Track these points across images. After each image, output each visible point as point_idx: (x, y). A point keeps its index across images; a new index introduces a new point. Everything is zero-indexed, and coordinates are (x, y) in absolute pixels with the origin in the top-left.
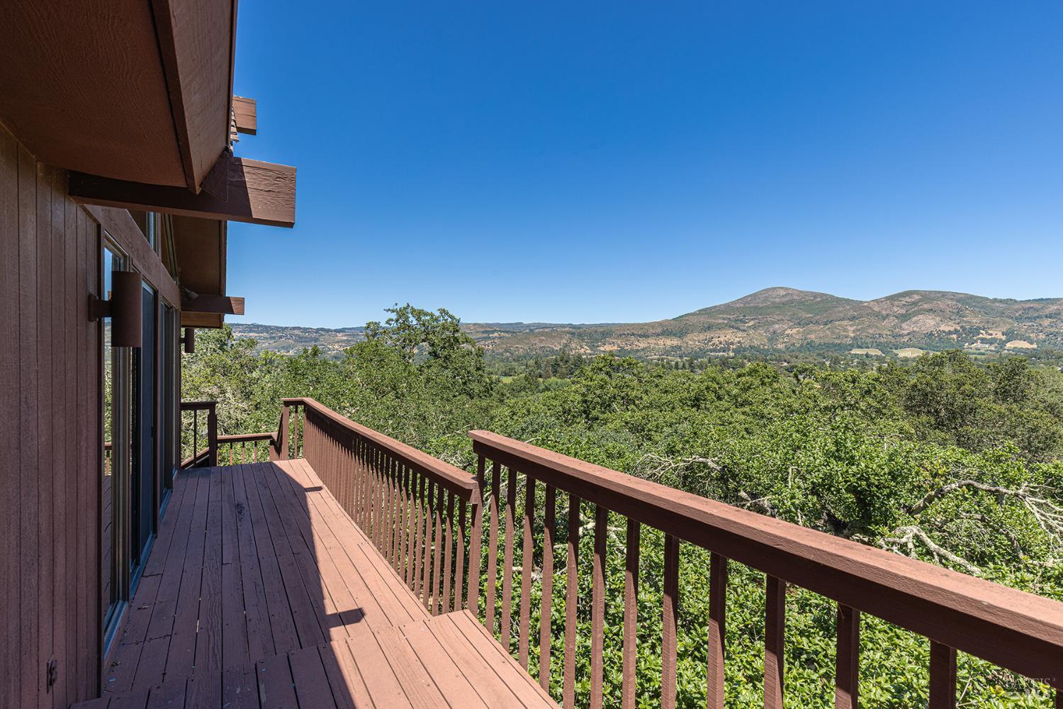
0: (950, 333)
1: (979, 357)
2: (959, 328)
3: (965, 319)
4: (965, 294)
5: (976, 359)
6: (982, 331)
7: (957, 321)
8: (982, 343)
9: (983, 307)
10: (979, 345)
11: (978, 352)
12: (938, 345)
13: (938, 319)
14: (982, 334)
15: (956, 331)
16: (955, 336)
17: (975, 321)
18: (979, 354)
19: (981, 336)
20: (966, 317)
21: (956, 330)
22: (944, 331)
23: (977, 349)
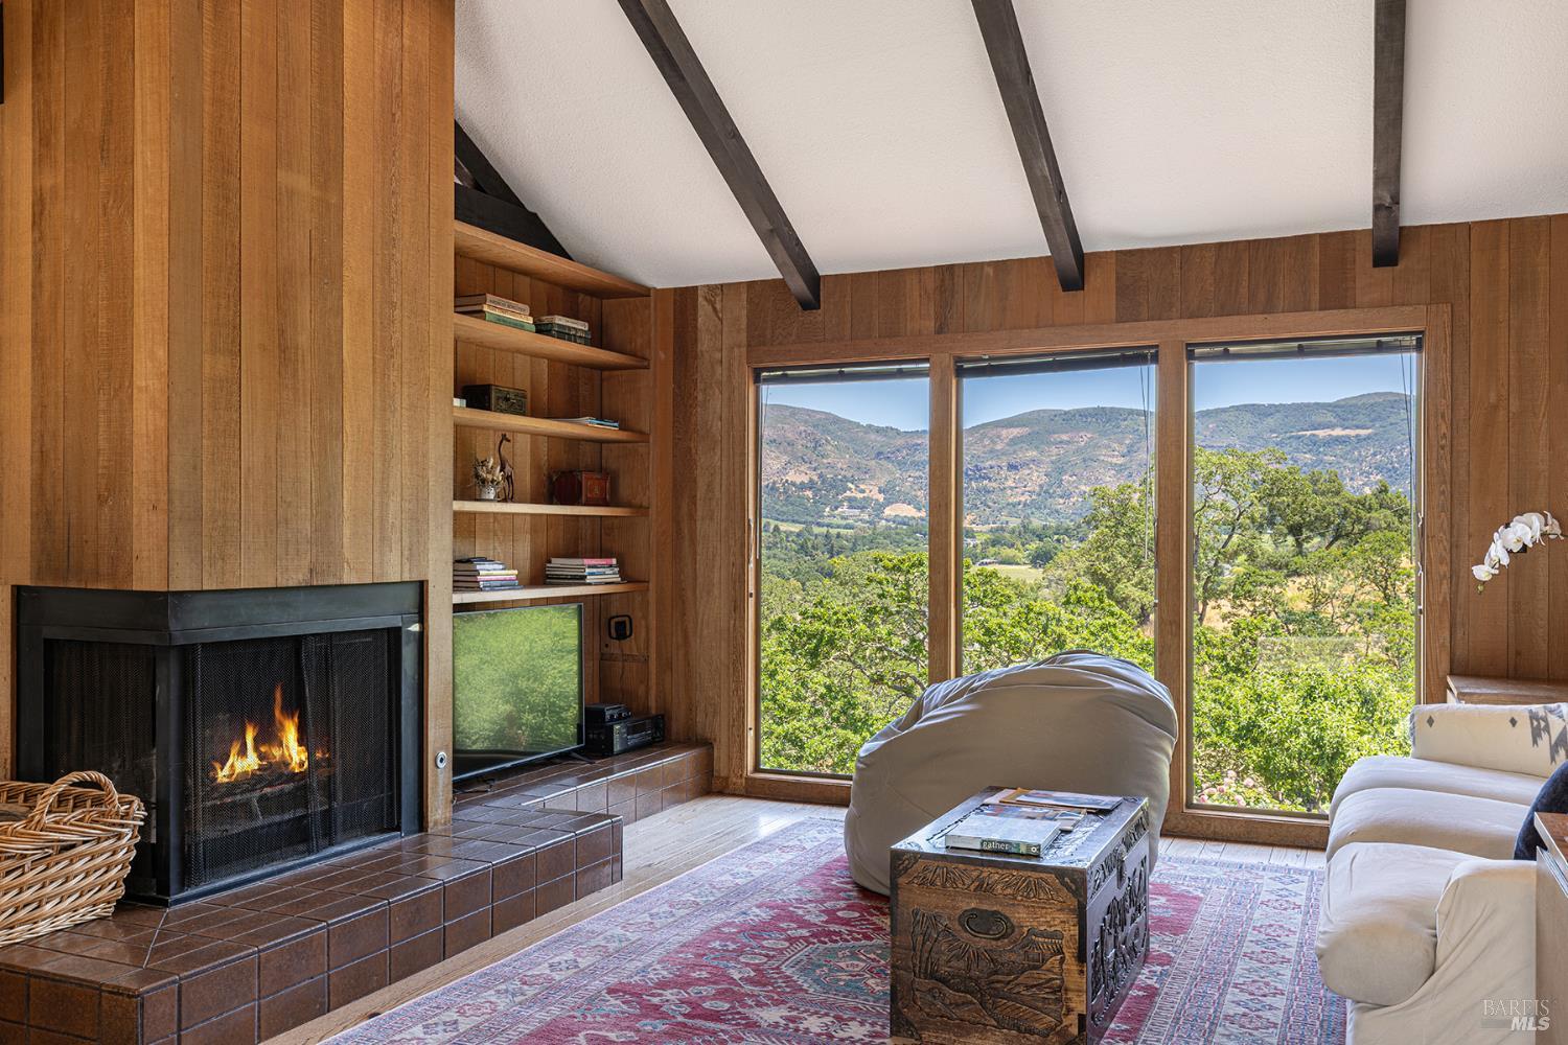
0: (802, 487)
1: (843, 532)
2: (815, 478)
3: (825, 461)
4: (826, 413)
5: (838, 536)
6: (850, 485)
7: (814, 465)
8: (850, 507)
9: (852, 440)
10: (844, 509)
11: (844, 522)
12: (785, 509)
13: (785, 458)
14: (850, 489)
15: (811, 485)
16: (809, 494)
17: (839, 465)
18: (846, 527)
19: (848, 493)
20: (828, 456)
21: (811, 480)
22: (793, 484)
23: (843, 518)
